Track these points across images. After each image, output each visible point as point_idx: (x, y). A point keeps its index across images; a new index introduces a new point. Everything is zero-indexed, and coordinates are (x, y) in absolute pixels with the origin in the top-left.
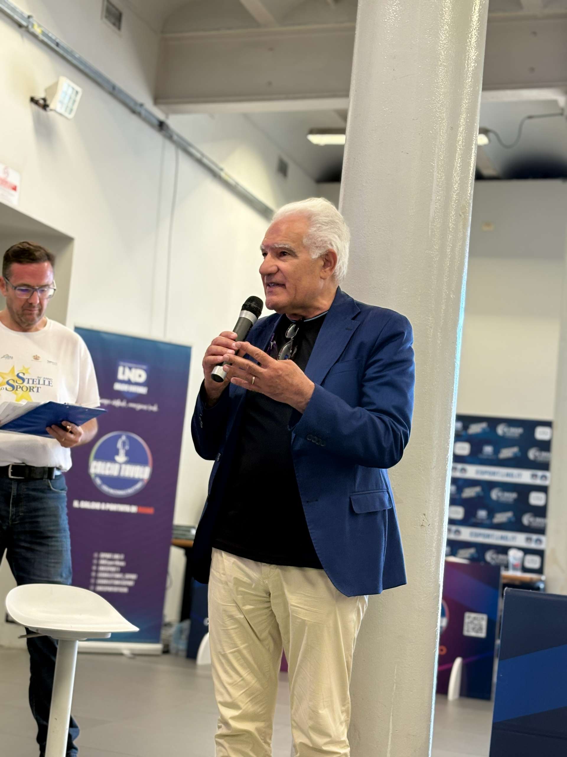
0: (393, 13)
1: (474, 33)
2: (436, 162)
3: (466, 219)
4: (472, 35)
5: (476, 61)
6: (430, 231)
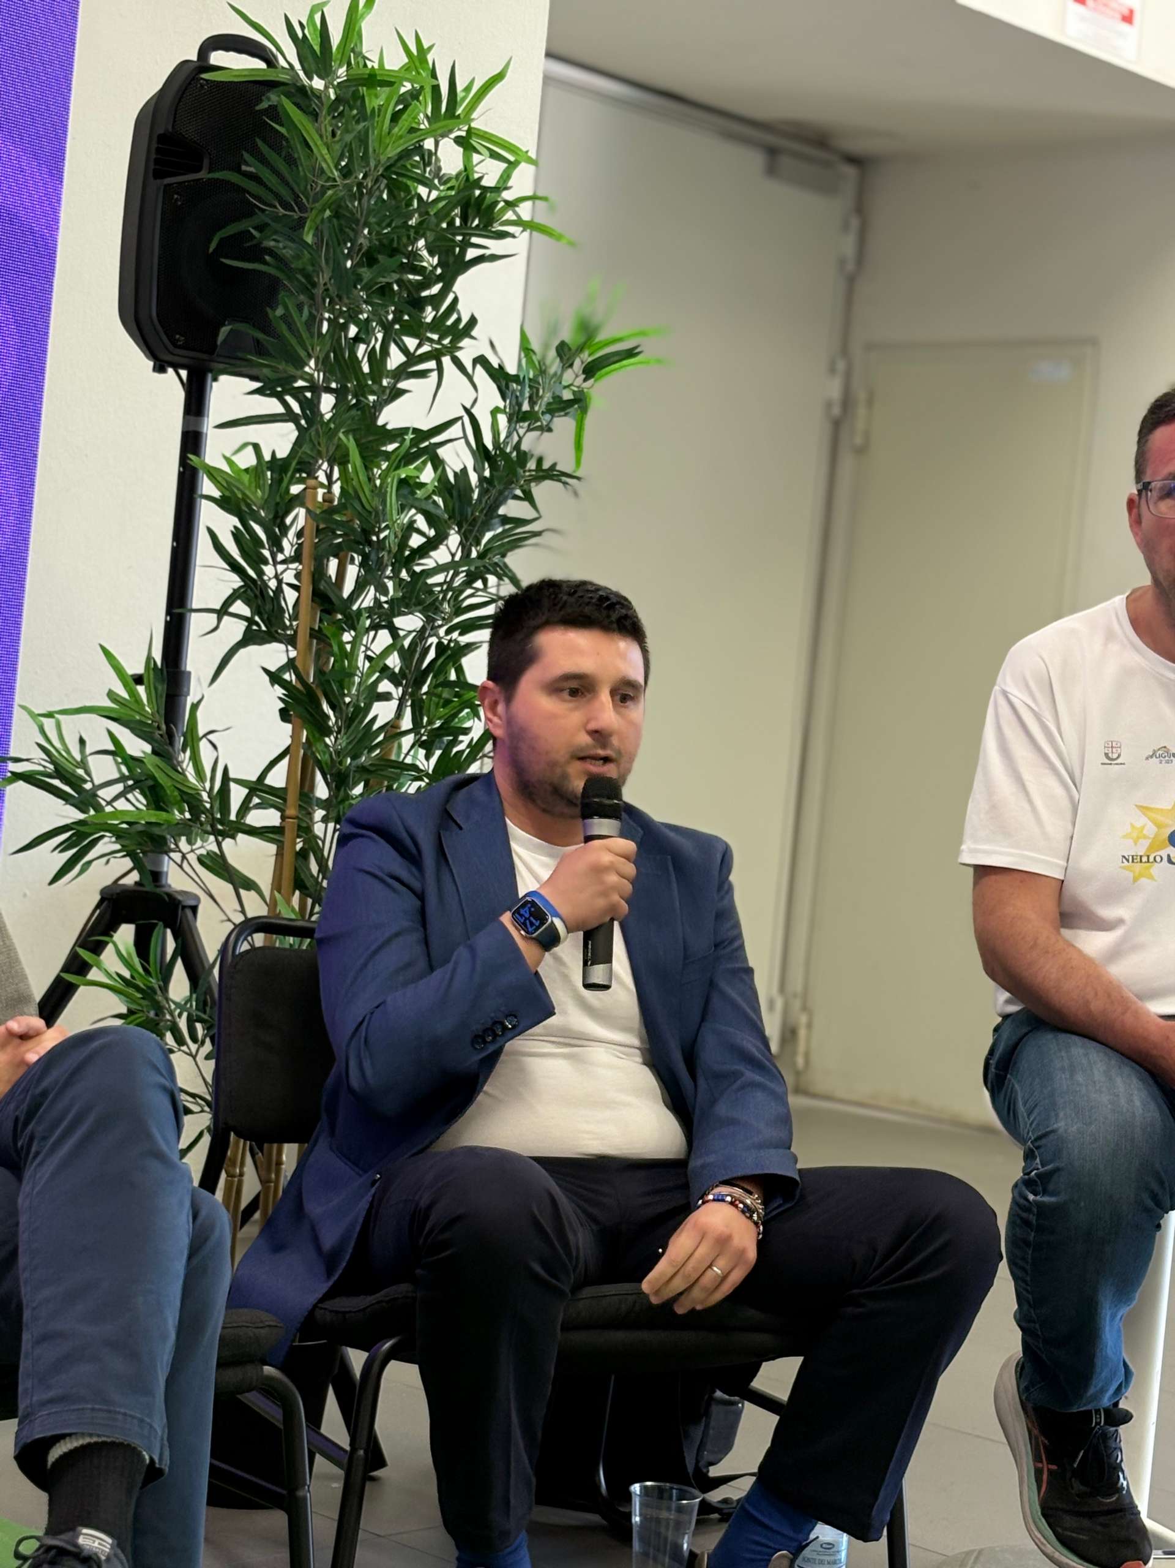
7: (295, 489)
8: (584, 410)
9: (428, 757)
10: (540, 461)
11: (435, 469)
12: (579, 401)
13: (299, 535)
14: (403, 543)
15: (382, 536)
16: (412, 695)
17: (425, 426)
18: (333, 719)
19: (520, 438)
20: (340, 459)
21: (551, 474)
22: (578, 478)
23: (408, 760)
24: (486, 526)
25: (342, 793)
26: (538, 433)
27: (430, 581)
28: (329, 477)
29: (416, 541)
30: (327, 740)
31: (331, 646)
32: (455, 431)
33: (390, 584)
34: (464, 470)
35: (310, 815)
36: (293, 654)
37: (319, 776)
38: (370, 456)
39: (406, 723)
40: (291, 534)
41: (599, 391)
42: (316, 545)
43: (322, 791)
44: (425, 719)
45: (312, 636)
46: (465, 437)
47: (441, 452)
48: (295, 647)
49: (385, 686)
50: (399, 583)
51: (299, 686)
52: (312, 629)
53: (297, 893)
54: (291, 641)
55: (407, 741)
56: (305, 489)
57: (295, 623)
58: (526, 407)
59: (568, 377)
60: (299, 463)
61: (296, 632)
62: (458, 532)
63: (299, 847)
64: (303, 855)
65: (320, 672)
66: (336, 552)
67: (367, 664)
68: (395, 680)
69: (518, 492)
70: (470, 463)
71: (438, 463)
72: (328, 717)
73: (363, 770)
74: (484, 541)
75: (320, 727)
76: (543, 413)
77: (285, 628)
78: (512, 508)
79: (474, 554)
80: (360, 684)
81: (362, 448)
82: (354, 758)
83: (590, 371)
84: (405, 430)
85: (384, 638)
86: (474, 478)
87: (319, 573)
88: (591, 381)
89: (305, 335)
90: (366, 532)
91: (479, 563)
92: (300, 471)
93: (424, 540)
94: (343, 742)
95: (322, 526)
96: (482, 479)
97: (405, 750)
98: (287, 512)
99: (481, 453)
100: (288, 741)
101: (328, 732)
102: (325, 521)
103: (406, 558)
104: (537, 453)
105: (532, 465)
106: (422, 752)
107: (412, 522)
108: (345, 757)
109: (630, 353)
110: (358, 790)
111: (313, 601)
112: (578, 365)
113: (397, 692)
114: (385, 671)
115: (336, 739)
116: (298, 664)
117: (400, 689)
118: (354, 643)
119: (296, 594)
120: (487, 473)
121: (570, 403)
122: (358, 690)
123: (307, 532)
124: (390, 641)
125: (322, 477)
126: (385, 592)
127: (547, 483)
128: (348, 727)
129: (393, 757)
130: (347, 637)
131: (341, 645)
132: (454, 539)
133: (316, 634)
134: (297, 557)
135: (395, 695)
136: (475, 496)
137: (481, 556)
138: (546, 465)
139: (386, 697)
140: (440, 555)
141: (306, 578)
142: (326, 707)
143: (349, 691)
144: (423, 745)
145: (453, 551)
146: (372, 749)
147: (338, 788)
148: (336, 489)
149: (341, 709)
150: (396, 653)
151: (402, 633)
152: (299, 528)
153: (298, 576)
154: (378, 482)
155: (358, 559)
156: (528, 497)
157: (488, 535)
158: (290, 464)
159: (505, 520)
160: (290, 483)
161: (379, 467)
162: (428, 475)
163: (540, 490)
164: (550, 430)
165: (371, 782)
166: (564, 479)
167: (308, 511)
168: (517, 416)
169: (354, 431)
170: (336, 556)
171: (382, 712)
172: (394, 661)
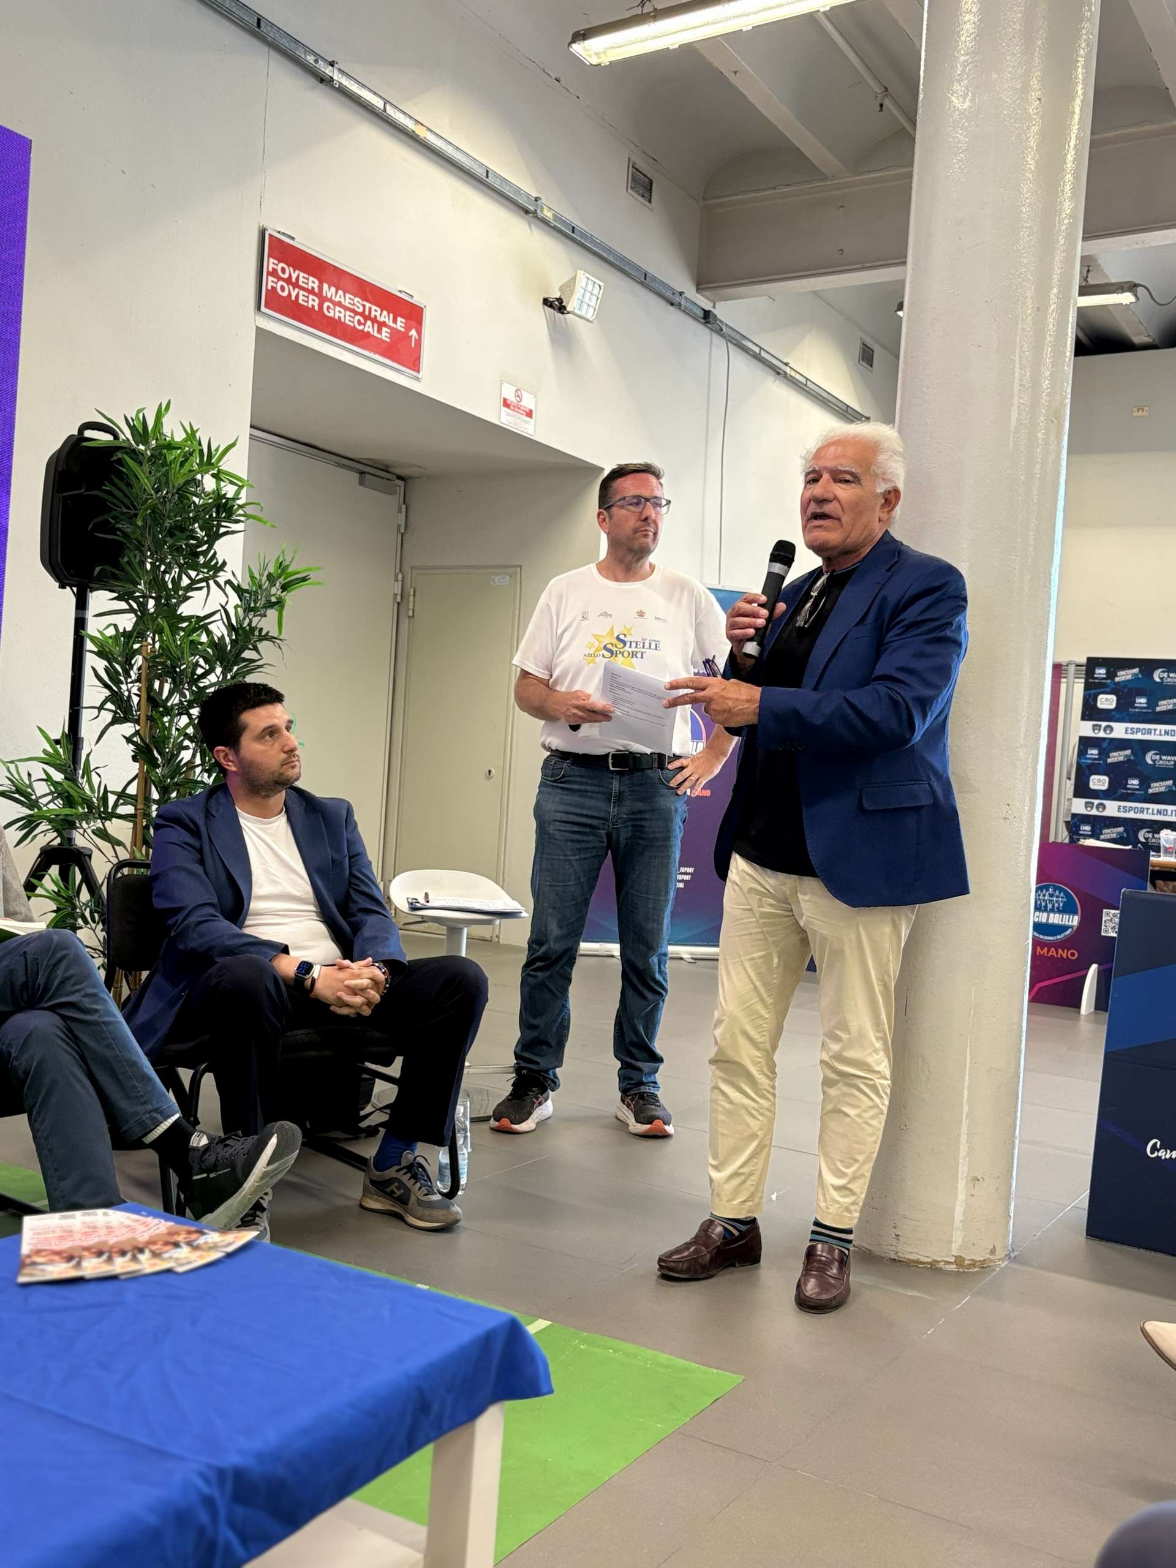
0: (958, 163)
1: (1069, 177)
2: (1017, 355)
3: (1060, 426)
4: (1064, 182)
5: (1070, 216)
6: (1011, 445)
7: (136, 646)
8: (283, 607)
9: (209, 777)
10: (261, 630)
11: (208, 636)
12: (280, 603)
13: (139, 669)
14: (193, 673)
15: (182, 668)
16: (200, 747)
17: (202, 614)
18: (160, 760)
19: (251, 621)
20: (161, 632)
21: (267, 637)
22: (281, 640)
23: (199, 779)
24: (235, 663)
25: (166, 797)
26: (259, 618)
27: (207, 691)
28: (153, 639)
29: (200, 671)
30: (157, 770)
31: (157, 724)
32: (217, 617)
33: (187, 693)
34: (223, 636)
35: (149, 807)
36: (138, 728)
37: (153, 788)
38: (174, 629)
39: (198, 761)
40: (135, 668)
41: (289, 598)
42: (148, 674)
43: (155, 795)
44: (207, 758)
45: (147, 719)
46: (222, 619)
47: (210, 627)
48: (139, 725)
49: (187, 743)
50: (192, 692)
51: (142, 744)
52: (147, 716)
53: (144, 846)
54: (137, 722)
55: (198, 770)
56: (141, 646)
57: (138, 713)
58: (252, 605)
59: (273, 590)
60: (137, 633)
61: (139, 717)
62: (221, 666)
63: (144, 824)
64: (147, 828)
65: (152, 737)
66: (159, 677)
67: (177, 733)
68: (191, 740)
69: (251, 646)
70: (225, 633)
71: (209, 633)
72: (158, 759)
73: (177, 784)
74: (234, 671)
75: (153, 764)
76: (262, 608)
77: (133, 715)
78: (247, 654)
79: (229, 677)
80: (173, 742)
81: (170, 626)
82: (172, 779)
83: (284, 588)
84: (192, 617)
85: (184, 720)
86: (227, 640)
87: (150, 687)
88: (285, 592)
89: (139, 571)
90: (174, 667)
91: (233, 682)
92: (138, 637)
93: (203, 671)
94: (166, 771)
95: (150, 665)
96: (232, 641)
97: (197, 773)
98: (132, 658)
99: (231, 627)
100: (137, 771)
101: (158, 766)
102: (152, 662)
103: (195, 680)
104: (259, 626)
105: (257, 633)
106: (206, 775)
107: (197, 661)
108: (167, 778)
109: (304, 579)
110: (174, 795)
111: (148, 701)
112: (278, 585)
113: (192, 745)
114: (187, 736)
115: (162, 770)
116: (142, 733)
117: (194, 744)
118: (171, 722)
119: (138, 699)
120: (234, 637)
121: (275, 604)
122: (173, 745)
123: (143, 668)
124: (188, 721)
125: (150, 640)
126: (185, 697)
127: (265, 642)
128: (169, 764)
129: (192, 778)
130: (166, 719)
131: (163, 723)
132: (219, 670)
133: (150, 718)
134: (138, 680)
135: (191, 747)
136: (229, 648)
137: (233, 678)
138: (263, 634)
139: (187, 748)
140: (212, 678)
141: (144, 690)
142: (155, 753)
143: (168, 746)
144: (206, 771)
145: (218, 675)
146: (180, 775)
147: (164, 794)
148: (157, 645)
149: (164, 756)
150: (191, 727)
151: (194, 717)
152: (139, 665)
153: (139, 689)
154: (179, 643)
155: (169, 680)
156: (256, 649)
157: (235, 668)
158: (133, 635)
159: (244, 660)
160: (133, 643)
161: (179, 635)
162: (204, 638)
163: (263, 646)
164: (265, 616)
165: (182, 790)
166: (273, 640)
167: (144, 658)
168: (248, 609)
169: (165, 617)
170: (158, 679)
171: (186, 756)
172: (190, 731)
